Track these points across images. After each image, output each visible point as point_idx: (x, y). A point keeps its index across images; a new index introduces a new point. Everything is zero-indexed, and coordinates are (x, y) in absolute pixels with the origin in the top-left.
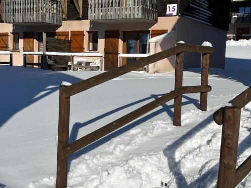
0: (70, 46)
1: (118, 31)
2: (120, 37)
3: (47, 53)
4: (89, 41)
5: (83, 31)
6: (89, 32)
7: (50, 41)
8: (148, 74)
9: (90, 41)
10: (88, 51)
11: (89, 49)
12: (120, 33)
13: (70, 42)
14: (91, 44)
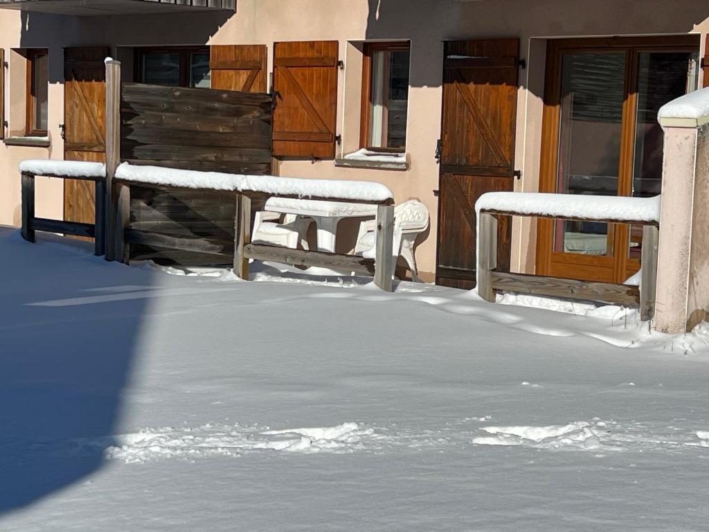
0: (270, 122)
1: (516, 42)
2: (525, 74)
3: (126, 171)
4: (369, 98)
5: (335, 44)
6: (366, 48)
7: (149, 105)
8: (646, 334)
9: (372, 100)
10: (361, 154)
11: (364, 142)
12: (527, 53)
13: (267, 104)
14: (378, 111)
